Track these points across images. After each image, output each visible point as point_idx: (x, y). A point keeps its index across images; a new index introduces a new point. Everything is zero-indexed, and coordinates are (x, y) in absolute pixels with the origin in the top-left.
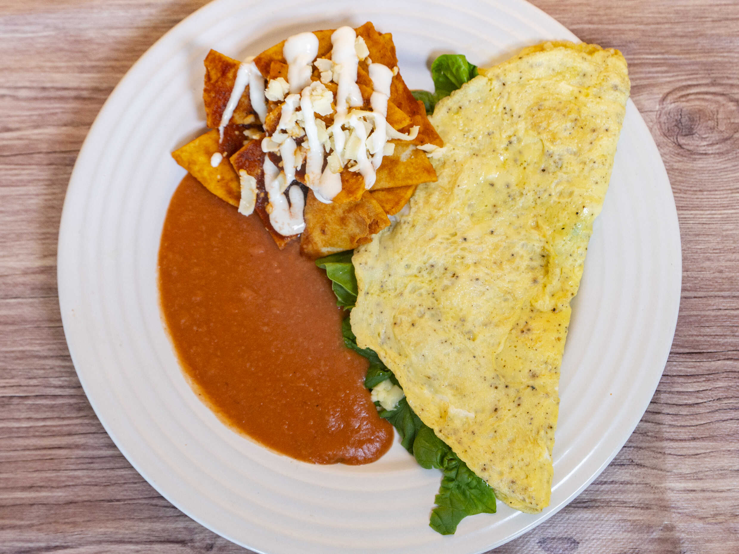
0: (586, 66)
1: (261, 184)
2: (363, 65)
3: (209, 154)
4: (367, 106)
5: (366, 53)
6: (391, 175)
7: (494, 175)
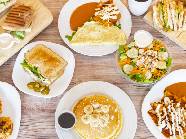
0: (124, 39)
1: (99, 10)
2: (116, 15)
3: (101, 4)
4: (111, 16)
5: (117, 14)
6: (104, 22)
7: (108, 33)
